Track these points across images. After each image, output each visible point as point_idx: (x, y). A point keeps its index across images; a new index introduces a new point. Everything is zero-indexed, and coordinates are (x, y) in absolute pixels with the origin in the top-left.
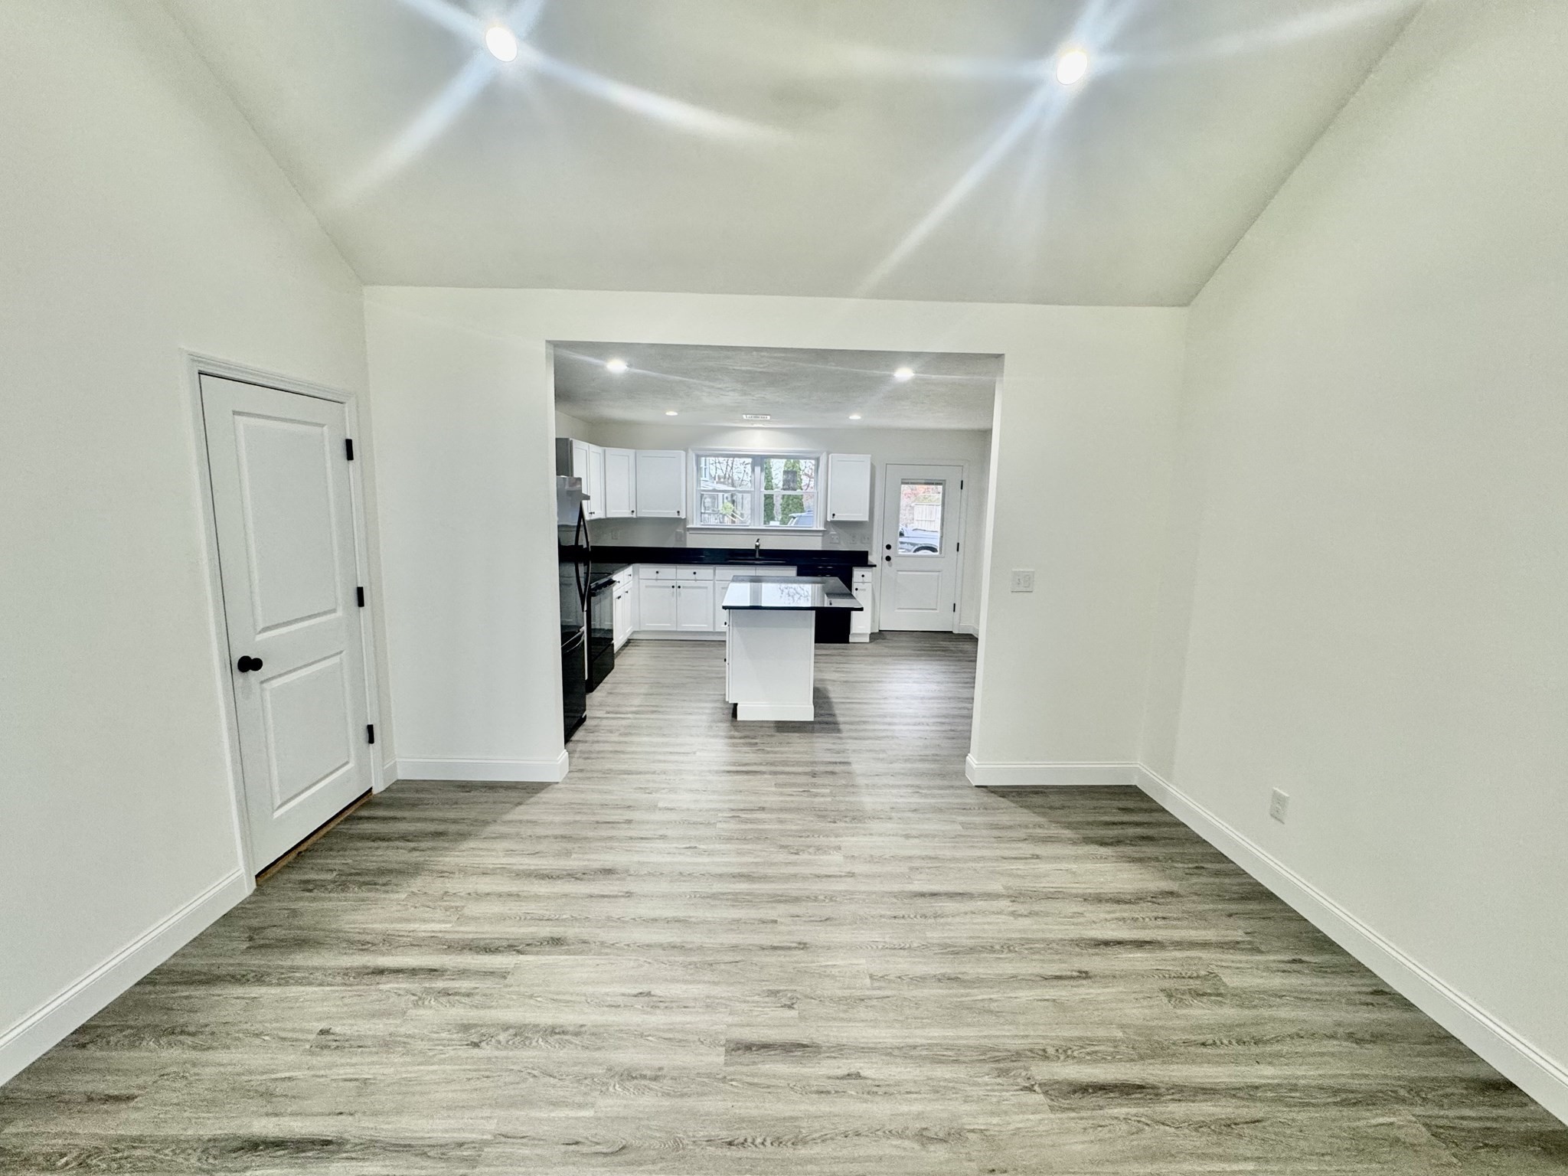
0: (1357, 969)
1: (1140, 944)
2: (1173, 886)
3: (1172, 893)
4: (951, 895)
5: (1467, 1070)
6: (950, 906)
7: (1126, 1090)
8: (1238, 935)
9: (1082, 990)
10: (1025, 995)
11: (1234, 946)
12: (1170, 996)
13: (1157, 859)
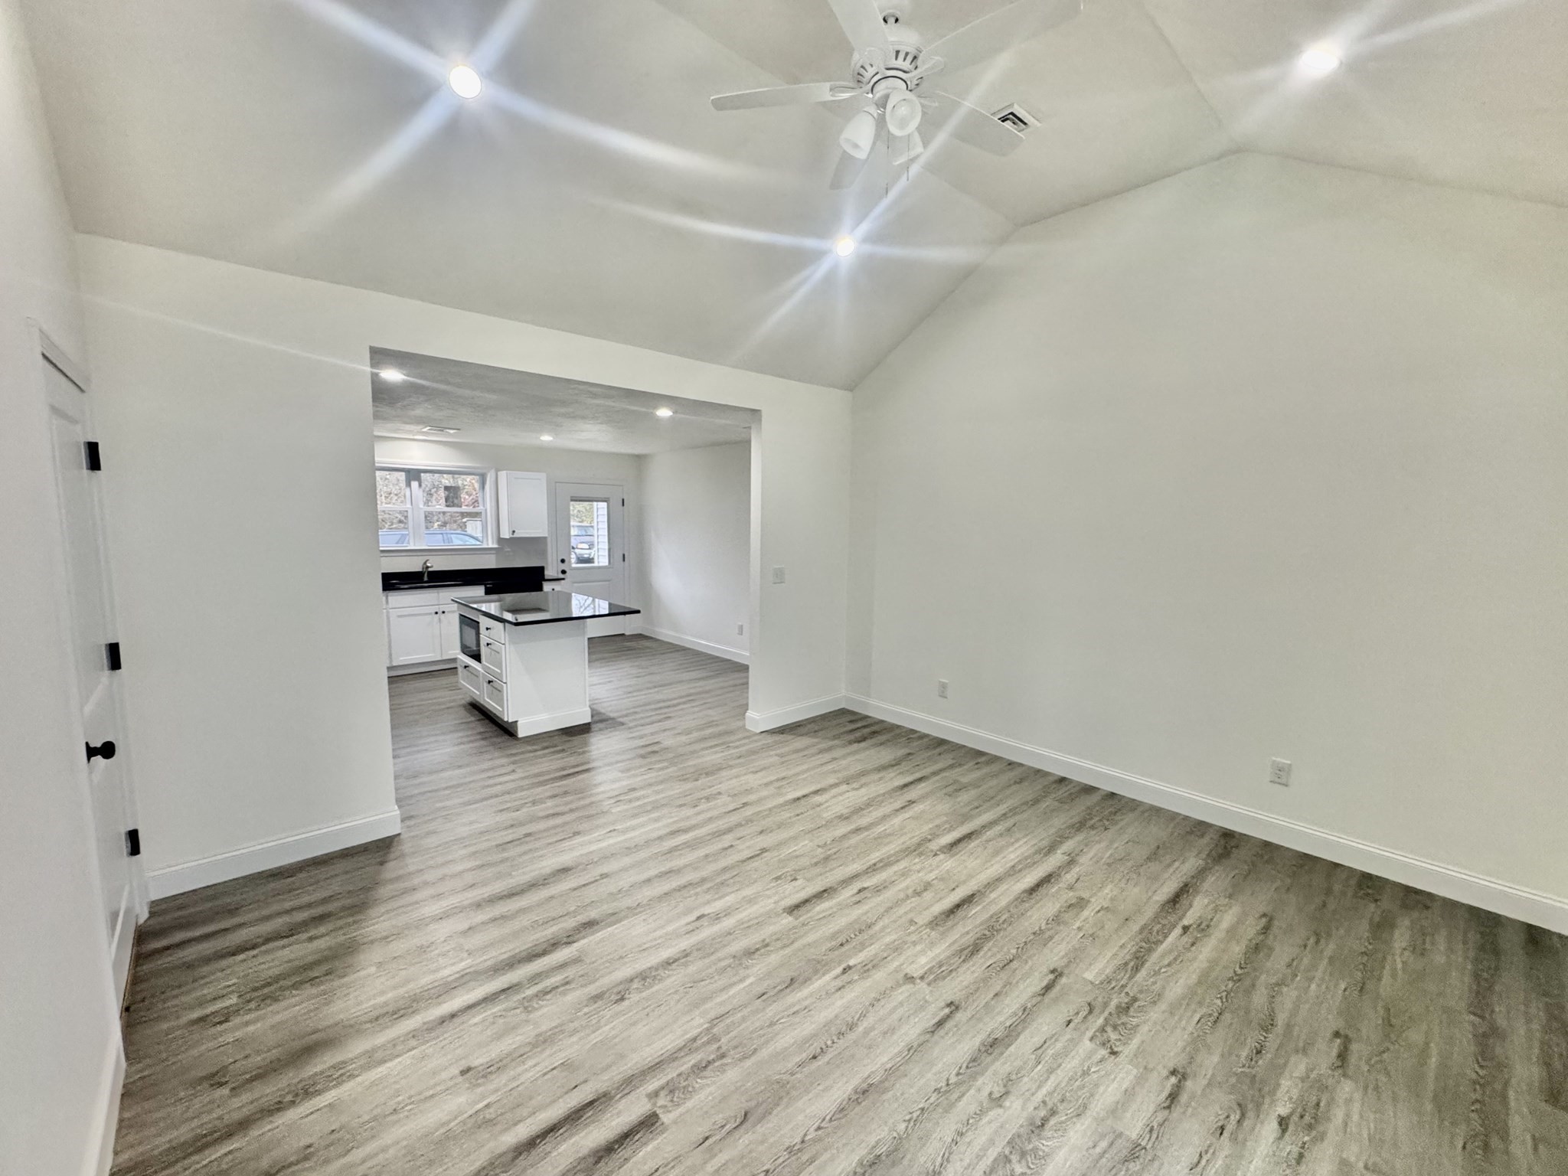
0: (996, 759)
1: (920, 780)
2: (907, 751)
3: (909, 754)
4: (816, 792)
5: (1052, 779)
6: (818, 799)
7: (968, 836)
8: (951, 762)
9: (916, 809)
10: (897, 821)
11: (951, 767)
12: (950, 796)
13: (888, 741)
